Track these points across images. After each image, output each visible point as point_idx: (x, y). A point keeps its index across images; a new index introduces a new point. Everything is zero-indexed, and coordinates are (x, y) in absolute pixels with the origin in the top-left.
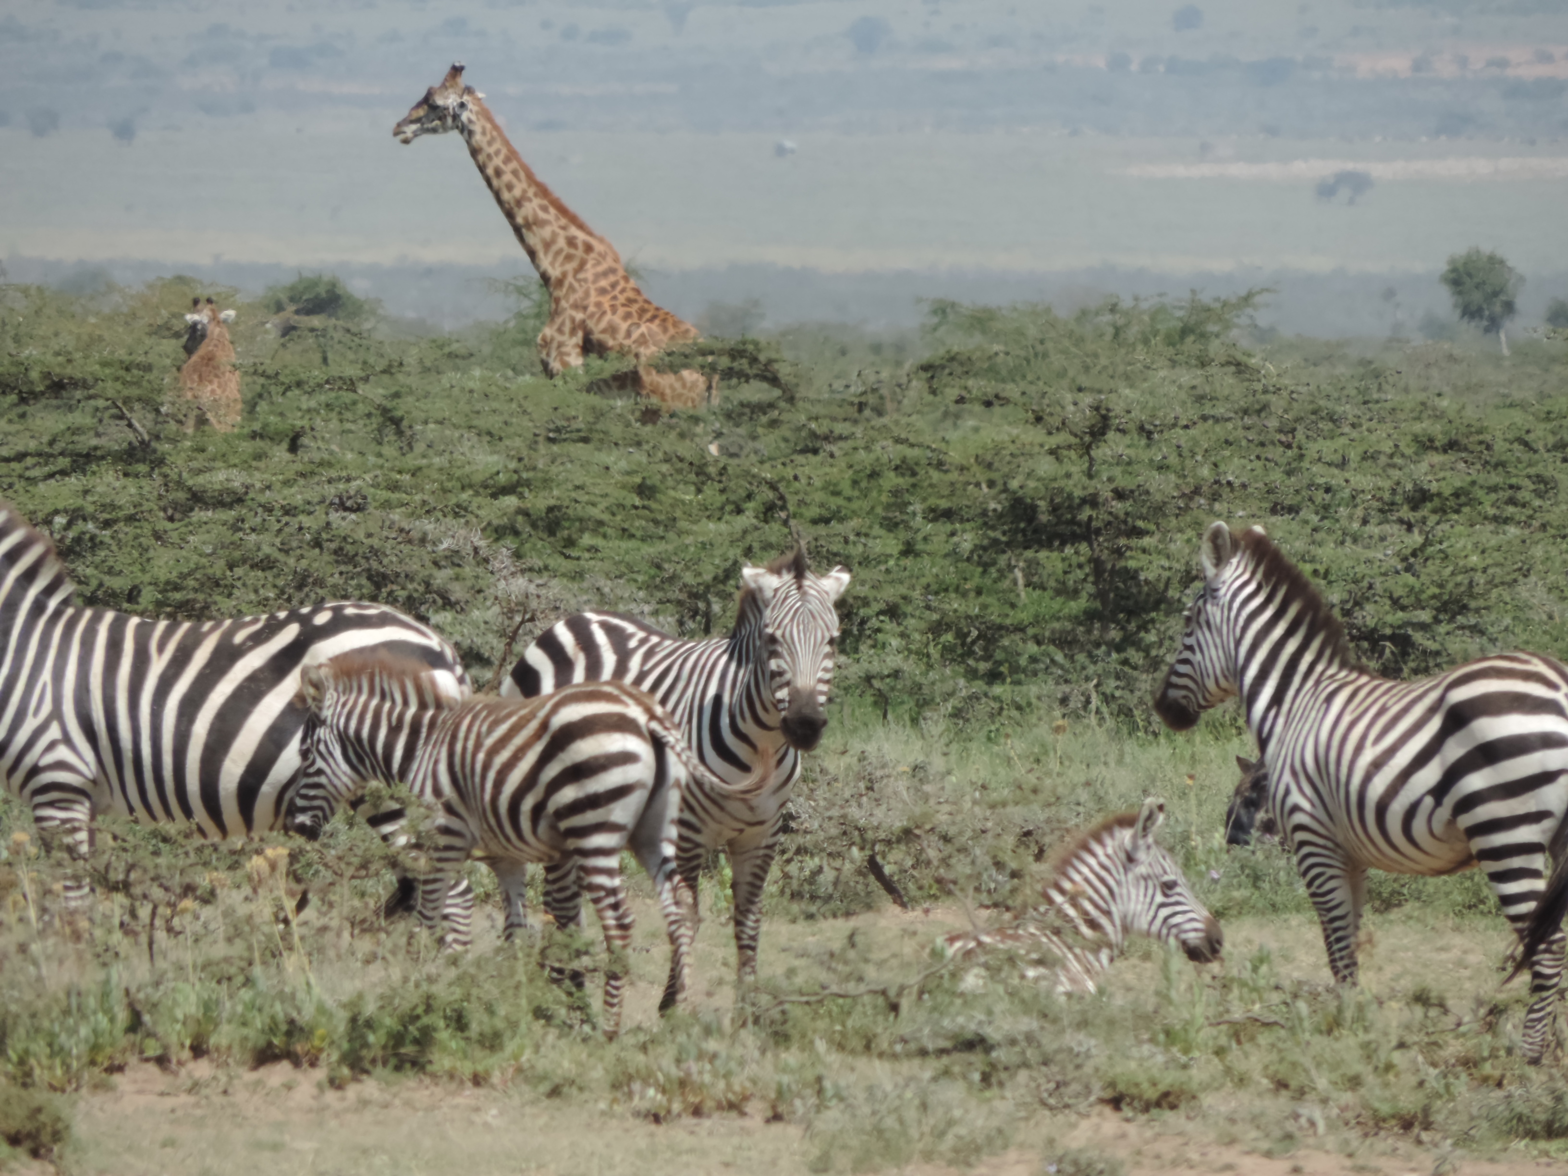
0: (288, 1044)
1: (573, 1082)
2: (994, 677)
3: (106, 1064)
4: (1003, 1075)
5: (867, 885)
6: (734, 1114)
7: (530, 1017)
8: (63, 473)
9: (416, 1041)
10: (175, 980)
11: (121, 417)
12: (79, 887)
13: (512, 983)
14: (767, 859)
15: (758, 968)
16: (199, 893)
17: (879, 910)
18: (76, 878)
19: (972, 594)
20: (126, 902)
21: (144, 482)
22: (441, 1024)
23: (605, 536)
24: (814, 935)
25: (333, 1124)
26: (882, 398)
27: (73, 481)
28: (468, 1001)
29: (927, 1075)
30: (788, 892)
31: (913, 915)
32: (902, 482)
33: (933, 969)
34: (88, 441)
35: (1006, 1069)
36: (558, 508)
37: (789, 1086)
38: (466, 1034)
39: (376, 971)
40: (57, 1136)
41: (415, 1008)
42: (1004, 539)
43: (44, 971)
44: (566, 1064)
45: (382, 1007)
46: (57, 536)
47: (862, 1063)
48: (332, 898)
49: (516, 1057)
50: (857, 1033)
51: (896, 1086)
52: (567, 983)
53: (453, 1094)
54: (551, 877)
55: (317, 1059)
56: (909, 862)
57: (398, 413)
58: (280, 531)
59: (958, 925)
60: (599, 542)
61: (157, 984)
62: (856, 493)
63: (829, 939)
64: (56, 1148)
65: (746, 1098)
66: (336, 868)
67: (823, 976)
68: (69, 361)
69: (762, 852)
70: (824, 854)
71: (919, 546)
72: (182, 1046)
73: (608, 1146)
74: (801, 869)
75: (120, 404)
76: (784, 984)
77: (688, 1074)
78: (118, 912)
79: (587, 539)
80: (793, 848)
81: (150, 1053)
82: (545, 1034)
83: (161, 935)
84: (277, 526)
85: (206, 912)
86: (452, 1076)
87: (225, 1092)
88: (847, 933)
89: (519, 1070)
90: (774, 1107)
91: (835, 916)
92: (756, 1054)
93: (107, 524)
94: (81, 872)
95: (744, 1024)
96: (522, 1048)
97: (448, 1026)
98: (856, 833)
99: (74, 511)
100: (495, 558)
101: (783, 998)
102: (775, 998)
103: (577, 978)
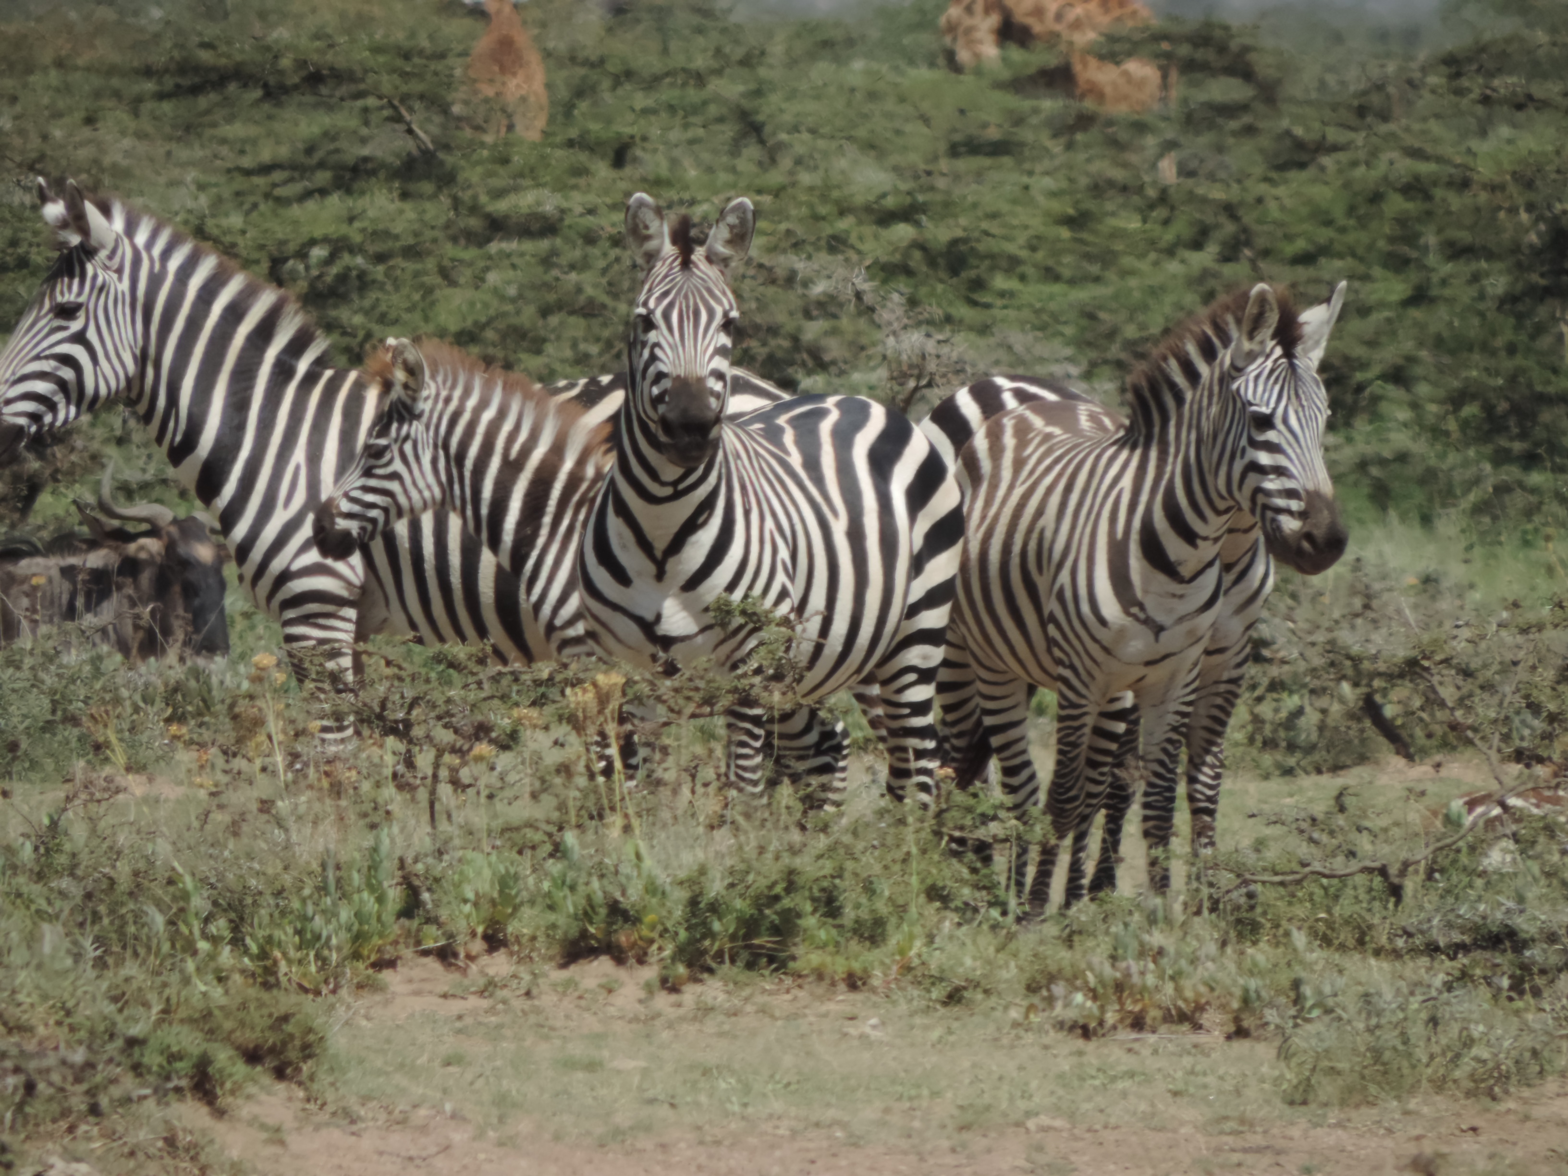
0: (609, 933)
1: (977, 985)
2: (1530, 460)
3: (373, 958)
4: (1540, 981)
5: (1362, 731)
6: (1186, 1027)
7: (922, 898)
8: (323, 192)
9: (775, 930)
10: (464, 848)
11: (398, 119)
12: (341, 729)
13: (899, 855)
14: (1231, 698)
15: (1217, 839)
16: (494, 735)
17: (1377, 763)
18: (338, 717)
19: (1503, 354)
20: (401, 747)
21: (428, 205)
22: (808, 907)
23: (1023, 278)
24: (1291, 795)
25: (666, 1035)
26: (1388, 97)
27: (335, 202)
28: (840, 876)
29: (1439, 979)
30: (1259, 738)
31: (1421, 771)
32: (1410, 207)
33: (1448, 841)
34: (356, 152)
35: (1543, 972)
36: (965, 241)
37: (1257, 992)
38: (838, 921)
39: (723, 838)
40: (308, 1051)
41: (771, 887)
42: (1543, 282)
43: (294, 838)
44: (968, 962)
45: (732, 885)
46: (315, 272)
47: (1353, 963)
48: (666, 741)
49: (902, 952)
50: (1347, 922)
51: (1398, 991)
52: (970, 856)
53: (821, 999)
54: (950, 718)
55: (645, 954)
56: (1417, 703)
57: (760, 118)
58: (604, 271)
59: (1479, 783)
60: (1012, 284)
61: (440, 853)
62: (1352, 222)
63: (1311, 800)
64: (305, 1068)
65: (1200, 1008)
66: (672, 703)
67: (1304, 850)
68: (331, 46)
69: (1222, 688)
70: (1305, 691)
71: (1434, 292)
72: (474, 934)
73: (1021, 1068)
74: (1277, 710)
75: (396, 102)
76: (1251, 858)
77: (1128, 975)
78: (389, 759)
79: (1000, 282)
80: (1265, 682)
81: (430, 944)
82: (941, 921)
83: (445, 790)
84: (601, 264)
85: (505, 760)
86: (820, 976)
87: (528, 994)
88: (1335, 793)
89: (907, 969)
90: (1237, 1020)
91: (1319, 771)
92: (1212, 948)
93: (380, 258)
94: (345, 708)
95: (1198, 913)
96: (911, 937)
97: (815, 911)
98: (1348, 663)
99: (338, 240)
100: (884, 306)
101: (1248, 876)
102: (1238, 876)
103: (983, 850)
